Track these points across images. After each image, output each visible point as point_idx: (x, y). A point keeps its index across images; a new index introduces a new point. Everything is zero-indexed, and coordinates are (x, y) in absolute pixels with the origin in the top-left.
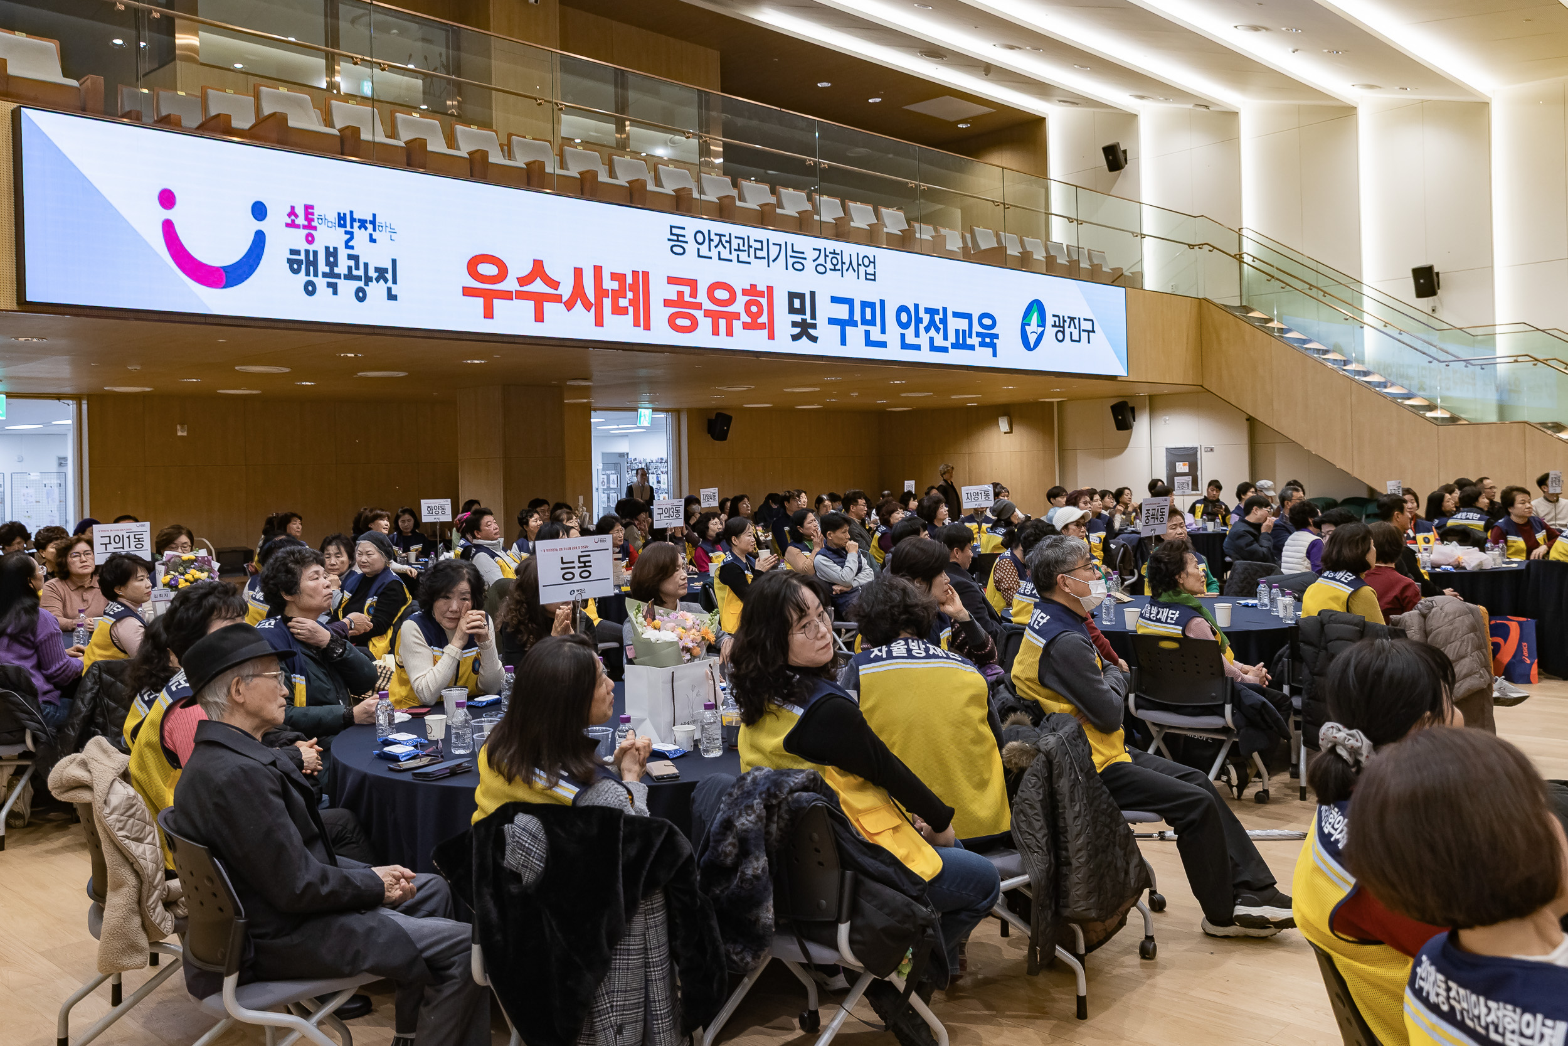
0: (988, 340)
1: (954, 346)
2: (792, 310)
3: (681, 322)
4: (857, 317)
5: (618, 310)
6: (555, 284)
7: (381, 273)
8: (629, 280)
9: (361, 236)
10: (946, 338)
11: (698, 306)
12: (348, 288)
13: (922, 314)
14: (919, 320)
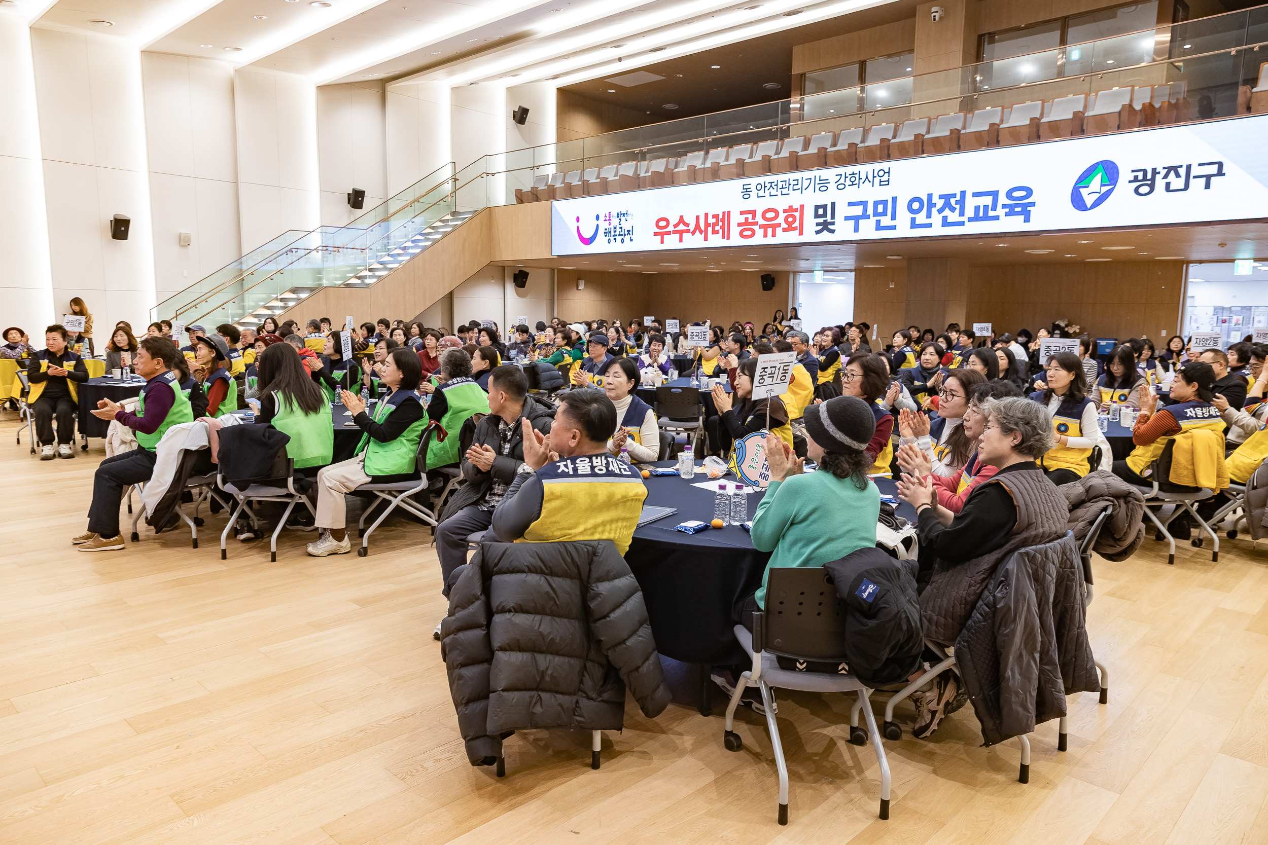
0: (1019, 209)
1: (970, 220)
2: (817, 216)
3: (745, 233)
4: (870, 211)
5: (715, 232)
6: (687, 225)
7: (628, 231)
8: (721, 217)
9: (623, 219)
10: (962, 214)
11: (756, 223)
12: (619, 239)
13: (935, 199)
14: (931, 205)
